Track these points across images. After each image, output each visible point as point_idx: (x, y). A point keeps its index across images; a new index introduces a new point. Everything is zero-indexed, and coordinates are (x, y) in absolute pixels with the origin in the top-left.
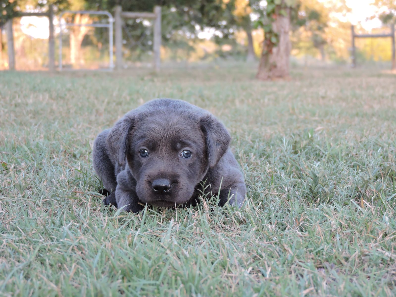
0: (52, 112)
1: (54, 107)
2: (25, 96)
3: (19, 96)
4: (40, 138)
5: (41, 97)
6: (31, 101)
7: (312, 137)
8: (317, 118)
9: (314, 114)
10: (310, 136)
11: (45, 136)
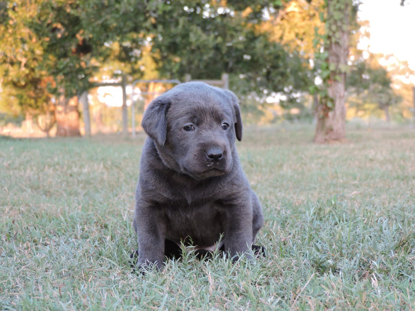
0: (102, 181)
1: (105, 177)
2: (82, 167)
3: (76, 166)
4: (78, 209)
5: (96, 166)
6: (85, 170)
7: (335, 204)
8: (356, 182)
9: (355, 178)
10: (333, 203)
11: (83, 207)
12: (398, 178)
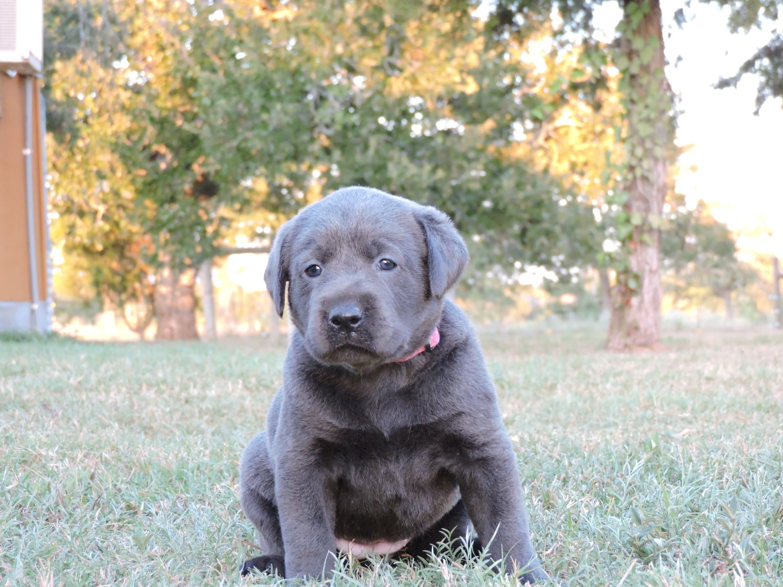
0: (243, 410)
1: (247, 403)
2: (205, 386)
3: (195, 387)
4: (204, 455)
5: (230, 385)
6: (212, 393)
7: (657, 447)
8: (687, 415)
9: (684, 408)
10: (654, 445)
11: (212, 452)
12: (759, 407)
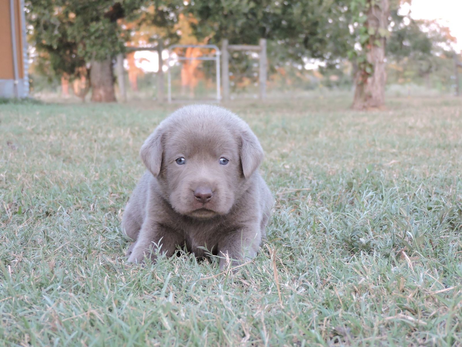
0: (127, 146)
1: (131, 142)
2: (108, 132)
3: (101, 132)
5: (122, 131)
6: (111, 136)
8: (394, 150)
9: (394, 146)
12: (439, 146)
